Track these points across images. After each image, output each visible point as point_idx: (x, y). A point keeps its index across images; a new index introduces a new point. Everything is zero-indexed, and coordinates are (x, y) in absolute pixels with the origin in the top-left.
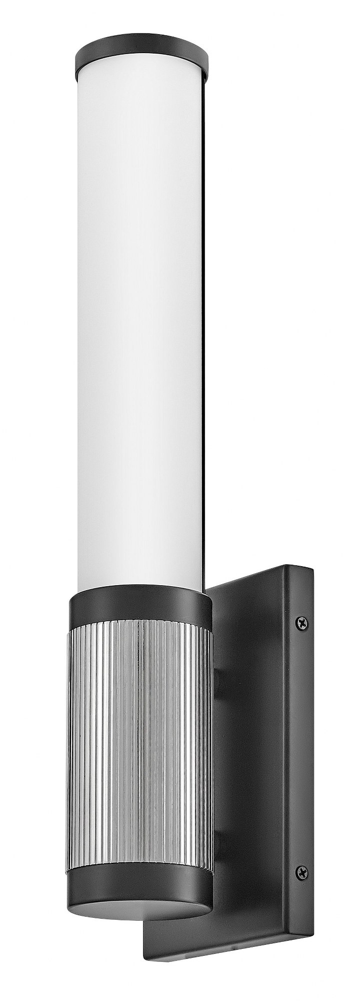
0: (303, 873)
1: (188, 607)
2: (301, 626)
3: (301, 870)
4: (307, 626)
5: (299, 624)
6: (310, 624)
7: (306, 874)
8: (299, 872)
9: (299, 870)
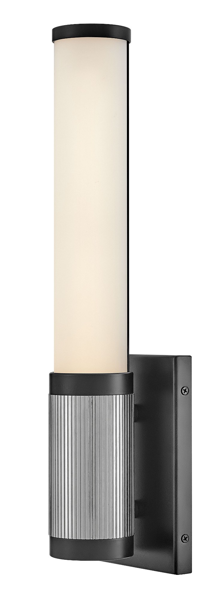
0: (185, 539)
1: (118, 384)
2: (184, 393)
3: (185, 537)
4: (187, 391)
5: (183, 391)
6: (190, 390)
7: (187, 539)
8: (183, 538)
9: (183, 537)
